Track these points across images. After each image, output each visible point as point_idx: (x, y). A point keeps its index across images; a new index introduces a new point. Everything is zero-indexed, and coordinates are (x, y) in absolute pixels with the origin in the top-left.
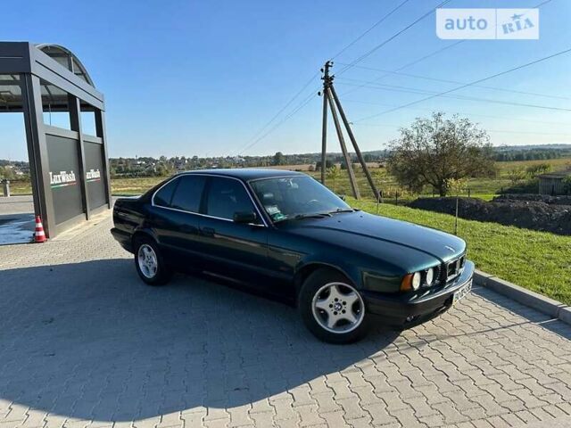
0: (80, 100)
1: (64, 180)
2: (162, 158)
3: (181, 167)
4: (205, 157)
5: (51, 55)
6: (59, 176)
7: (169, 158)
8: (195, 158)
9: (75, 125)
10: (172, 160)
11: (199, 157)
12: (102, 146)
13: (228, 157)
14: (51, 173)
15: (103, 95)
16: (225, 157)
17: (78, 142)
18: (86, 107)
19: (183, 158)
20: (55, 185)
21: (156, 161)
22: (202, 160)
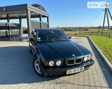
0: (42, 15)
2: (73, 27)
9: (40, 20)
11: (81, 27)
12: (48, 24)
15: (49, 14)
16: (87, 27)
17: (41, 23)
18: (44, 16)
19: (77, 27)
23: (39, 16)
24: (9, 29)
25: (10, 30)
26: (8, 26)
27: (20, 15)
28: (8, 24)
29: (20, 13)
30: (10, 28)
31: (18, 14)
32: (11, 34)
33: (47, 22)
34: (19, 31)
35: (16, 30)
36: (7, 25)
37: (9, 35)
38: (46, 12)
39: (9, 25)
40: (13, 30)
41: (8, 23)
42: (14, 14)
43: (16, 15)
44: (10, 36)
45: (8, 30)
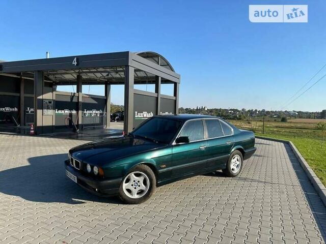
0: (162, 78)
1: (145, 116)
2: (243, 110)
3: (254, 115)
4: (270, 110)
5: (144, 57)
6: (142, 114)
7: (247, 110)
8: (263, 111)
9: (157, 90)
10: (249, 111)
11: (266, 110)
12: (175, 101)
13: (286, 111)
14: (136, 112)
15: (180, 75)
16: (284, 111)
17: (157, 98)
18: (166, 81)
20: (138, 118)
21: (239, 111)
22: (268, 112)
23: (154, 80)
24: (77, 110)
25: (80, 112)
26: (77, 101)
27: (108, 75)
28: (78, 97)
29: (109, 72)
30: (80, 107)
31: (105, 74)
32: (80, 123)
33: (173, 95)
34: (101, 114)
35: (94, 112)
36: (75, 100)
37: (76, 123)
38: (172, 70)
39: (80, 100)
40: (87, 113)
41: (77, 95)
42: (93, 72)
43: (99, 75)
44: (78, 125)
45: (74, 112)
